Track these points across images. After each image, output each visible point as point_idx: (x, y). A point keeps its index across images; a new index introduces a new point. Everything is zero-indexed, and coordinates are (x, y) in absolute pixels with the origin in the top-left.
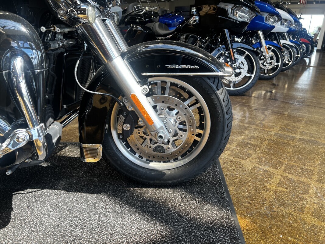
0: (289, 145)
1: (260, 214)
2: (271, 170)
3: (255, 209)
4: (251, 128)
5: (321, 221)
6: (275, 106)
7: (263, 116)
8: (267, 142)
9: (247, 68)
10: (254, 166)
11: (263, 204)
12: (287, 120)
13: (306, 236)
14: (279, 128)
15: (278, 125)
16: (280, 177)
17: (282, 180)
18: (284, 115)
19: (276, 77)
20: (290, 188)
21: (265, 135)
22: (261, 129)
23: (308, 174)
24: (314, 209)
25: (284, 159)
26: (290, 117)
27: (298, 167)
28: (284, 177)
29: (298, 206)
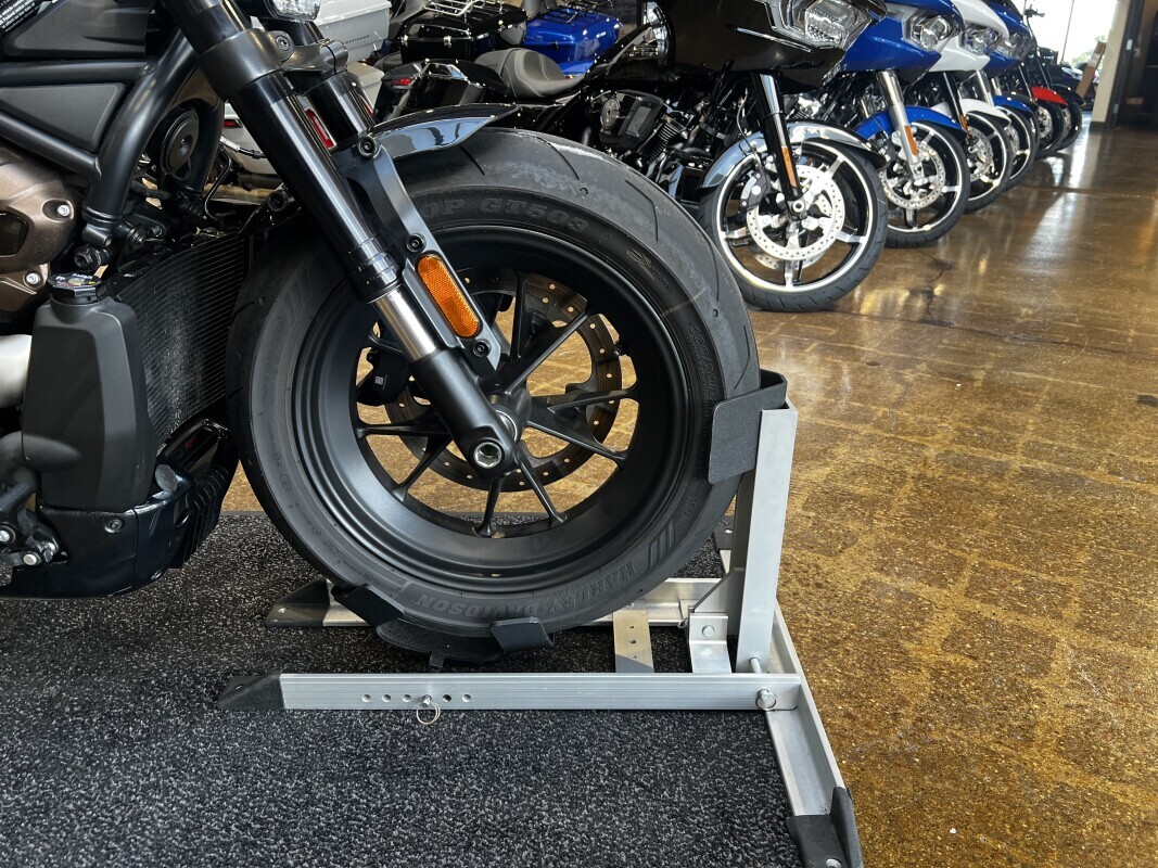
0: (987, 496)
1: (884, 754)
2: (925, 591)
3: (868, 735)
4: (856, 437)
5: (1090, 773)
6: (940, 346)
7: (899, 388)
8: (909, 486)
9: (843, 213)
10: (865, 579)
11: (895, 716)
12: (981, 402)
13: (1037, 829)
14: (952, 433)
15: (951, 421)
16: (953, 615)
17: (962, 625)
18: (972, 380)
19: (947, 235)
20: (987, 655)
21: (904, 459)
22: (892, 438)
23: (1048, 601)
24: (1067, 729)
25: (967, 549)
26: (991, 390)
27: (1014, 575)
28: (966, 616)
29: (1011, 721)
